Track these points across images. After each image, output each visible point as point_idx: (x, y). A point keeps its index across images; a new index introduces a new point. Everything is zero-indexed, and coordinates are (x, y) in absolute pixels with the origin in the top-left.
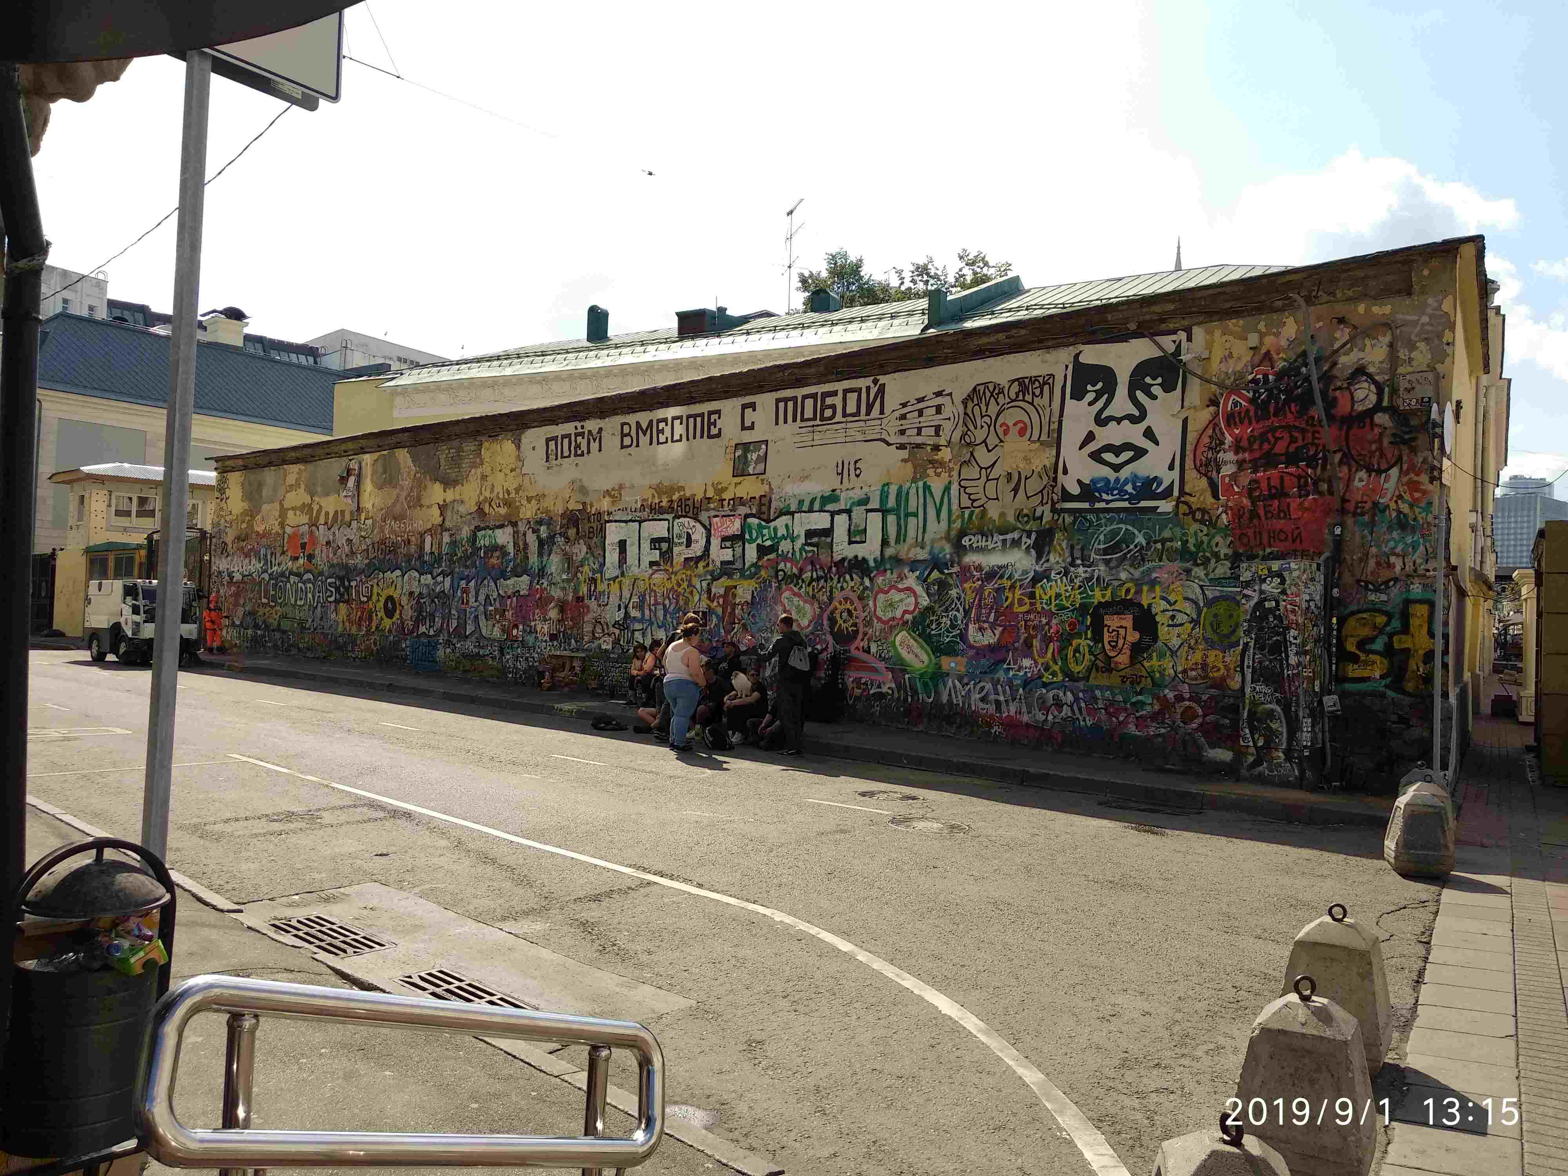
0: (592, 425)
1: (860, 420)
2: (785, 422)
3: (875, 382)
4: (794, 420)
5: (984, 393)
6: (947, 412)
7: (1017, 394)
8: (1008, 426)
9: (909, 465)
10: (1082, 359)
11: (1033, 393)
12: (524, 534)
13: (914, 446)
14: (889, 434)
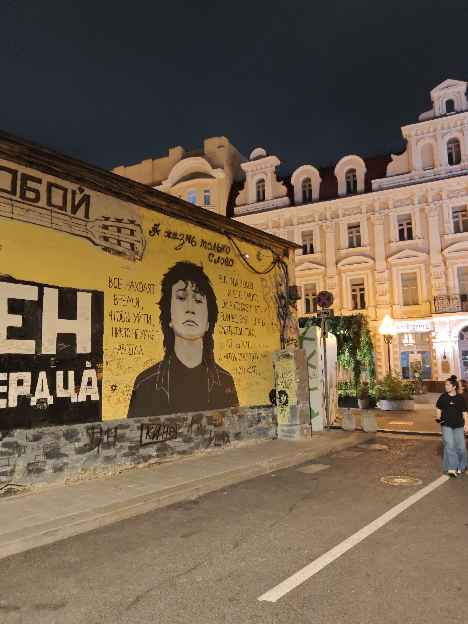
1: (66, 215)
3: (81, 190)
6: (137, 236)
13: (116, 252)
14: (95, 237)
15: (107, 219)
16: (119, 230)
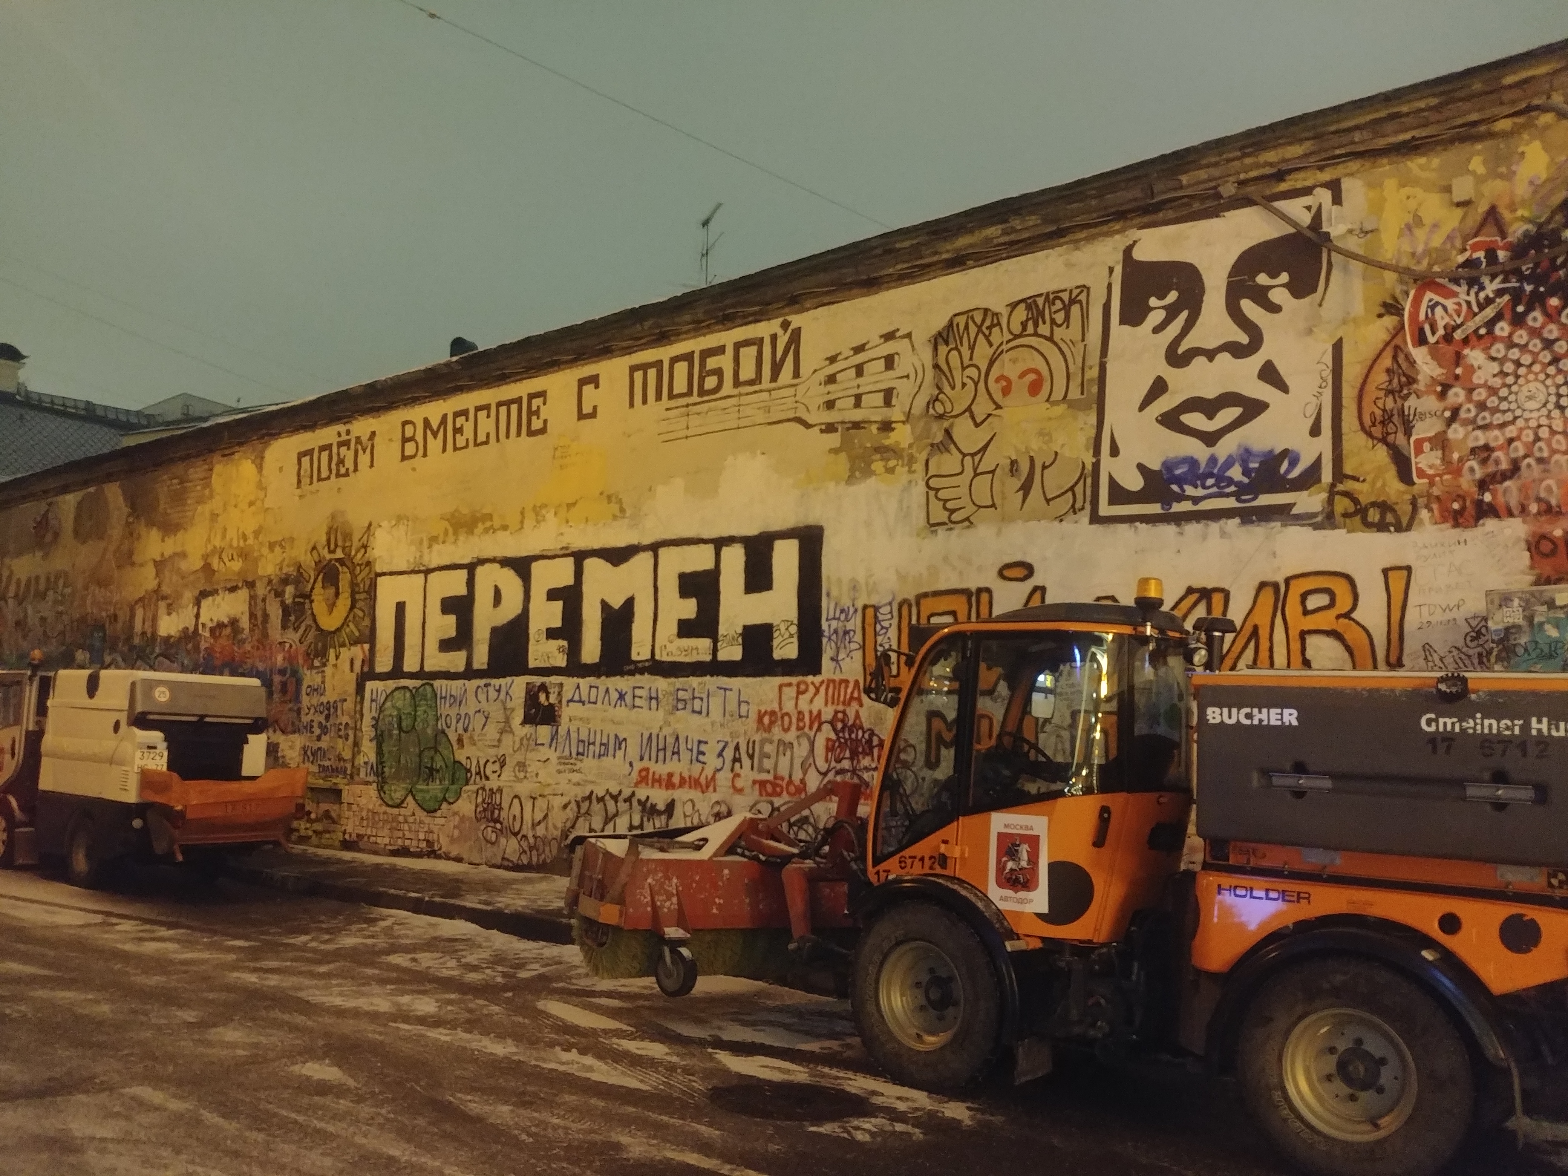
0: (361, 427)
1: (761, 391)
2: (645, 401)
3: (785, 325)
4: (659, 397)
5: (967, 327)
6: (903, 365)
7: (1024, 326)
8: (1009, 381)
9: (843, 456)
10: (1139, 254)
11: (1053, 321)
12: (264, 600)
13: (849, 425)
14: (808, 410)
15: (832, 360)
16: (859, 370)
